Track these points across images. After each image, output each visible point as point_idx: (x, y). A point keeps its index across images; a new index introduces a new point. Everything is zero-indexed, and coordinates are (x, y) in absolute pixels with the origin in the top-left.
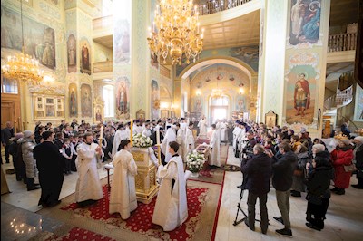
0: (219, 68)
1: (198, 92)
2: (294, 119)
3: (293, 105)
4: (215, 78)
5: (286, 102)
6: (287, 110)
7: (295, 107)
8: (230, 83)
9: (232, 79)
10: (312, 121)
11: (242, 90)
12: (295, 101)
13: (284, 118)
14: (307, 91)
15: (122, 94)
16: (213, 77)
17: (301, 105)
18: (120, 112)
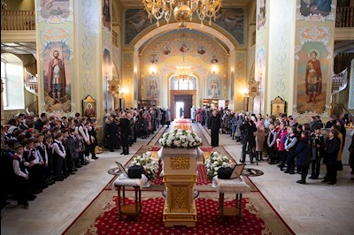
0: (184, 35)
1: (152, 69)
2: (306, 107)
3: (304, 90)
4: (177, 48)
5: (297, 87)
6: (298, 96)
7: (307, 93)
8: (199, 57)
9: (202, 52)
10: (324, 109)
11: (215, 68)
12: (307, 84)
13: (295, 106)
14: (319, 73)
15: (57, 69)
16: (175, 47)
17: (312, 90)
18: (52, 101)
